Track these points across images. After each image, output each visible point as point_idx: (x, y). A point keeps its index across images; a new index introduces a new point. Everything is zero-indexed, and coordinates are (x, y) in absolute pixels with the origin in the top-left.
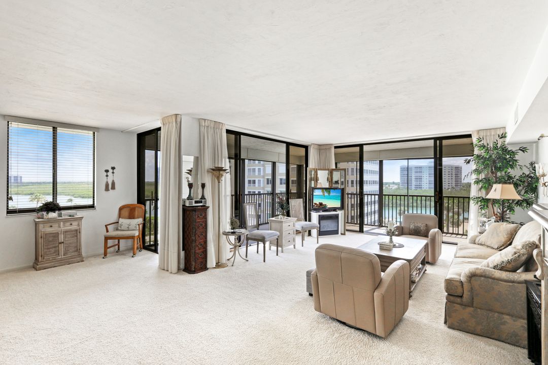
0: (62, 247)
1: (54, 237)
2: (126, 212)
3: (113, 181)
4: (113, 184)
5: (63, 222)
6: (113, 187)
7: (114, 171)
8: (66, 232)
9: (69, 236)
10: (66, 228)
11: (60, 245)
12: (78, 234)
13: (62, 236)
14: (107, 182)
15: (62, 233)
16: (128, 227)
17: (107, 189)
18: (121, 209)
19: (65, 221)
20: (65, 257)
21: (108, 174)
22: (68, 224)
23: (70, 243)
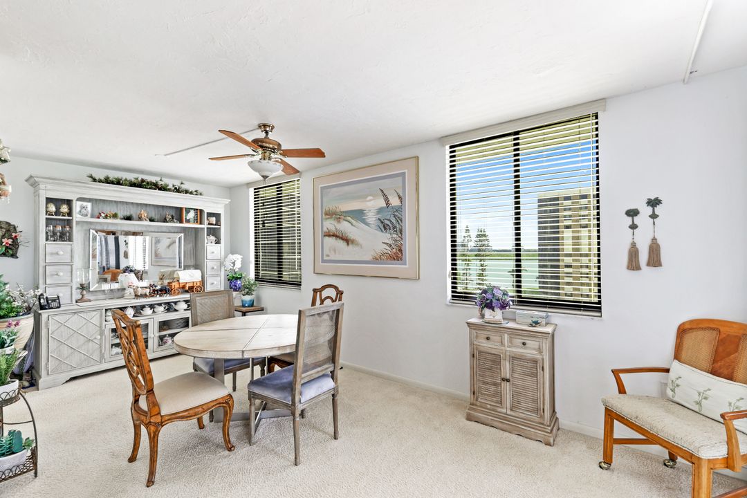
0: (506, 388)
1: (493, 361)
2: (702, 345)
3: (654, 240)
4: (655, 250)
5: (508, 334)
6: (655, 259)
7: (658, 210)
8: (514, 358)
9: (519, 369)
10: (514, 350)
11: (503, 384)
12: (539, 370)
13: (508, 364)
14: (634, 245)
15: (508, 358)
16: (699, 403)
17: (633, 264)
18: (683, 331)
19: (514, 333)
20: (512, 413)
21: (637, 220)
22: (518, 341)
23: (523, 388)
